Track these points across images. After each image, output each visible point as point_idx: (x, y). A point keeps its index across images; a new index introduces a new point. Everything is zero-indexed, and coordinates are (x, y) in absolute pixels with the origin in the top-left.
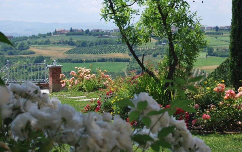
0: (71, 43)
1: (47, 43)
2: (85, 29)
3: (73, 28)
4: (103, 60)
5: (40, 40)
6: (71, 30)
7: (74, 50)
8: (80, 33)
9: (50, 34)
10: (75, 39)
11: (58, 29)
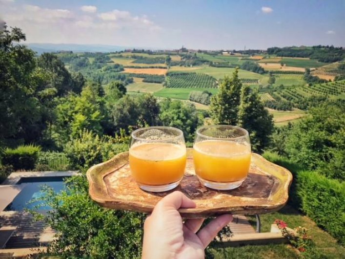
0: (134, 57)
1: (121, 56)
2: (141, 49)
3: (135, 49)
4: (153, 67)
5: (117, 55)
6: (134, 50)
7: (136, 61)
8: (139, 52)
9: (122, 52)
10: (137, 54)
11: (127, 49)
